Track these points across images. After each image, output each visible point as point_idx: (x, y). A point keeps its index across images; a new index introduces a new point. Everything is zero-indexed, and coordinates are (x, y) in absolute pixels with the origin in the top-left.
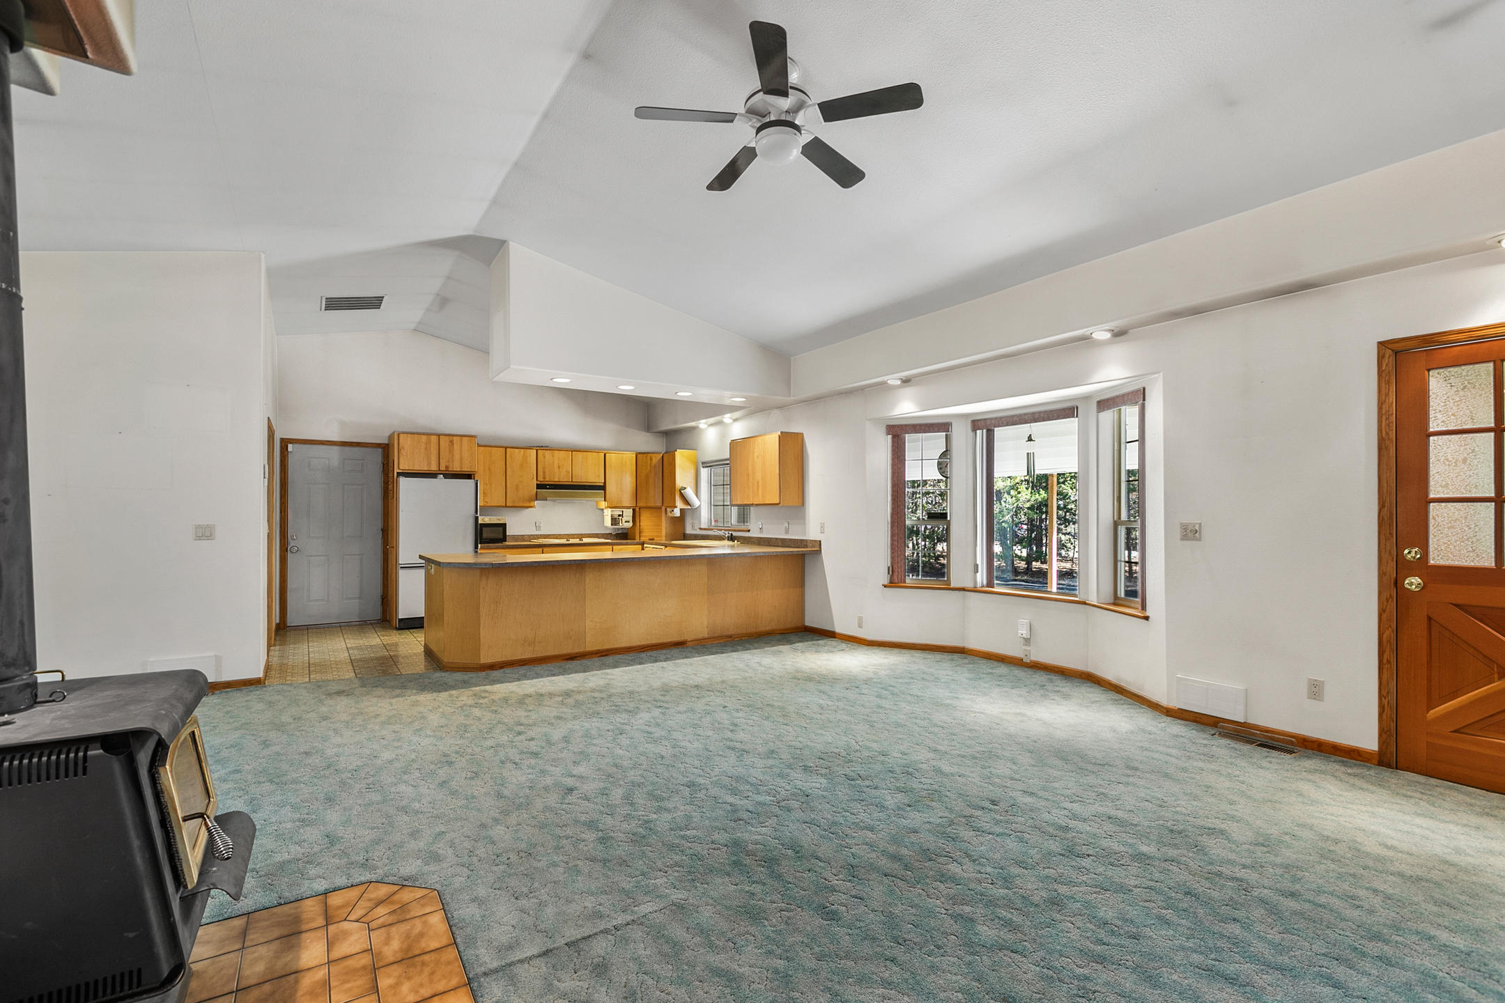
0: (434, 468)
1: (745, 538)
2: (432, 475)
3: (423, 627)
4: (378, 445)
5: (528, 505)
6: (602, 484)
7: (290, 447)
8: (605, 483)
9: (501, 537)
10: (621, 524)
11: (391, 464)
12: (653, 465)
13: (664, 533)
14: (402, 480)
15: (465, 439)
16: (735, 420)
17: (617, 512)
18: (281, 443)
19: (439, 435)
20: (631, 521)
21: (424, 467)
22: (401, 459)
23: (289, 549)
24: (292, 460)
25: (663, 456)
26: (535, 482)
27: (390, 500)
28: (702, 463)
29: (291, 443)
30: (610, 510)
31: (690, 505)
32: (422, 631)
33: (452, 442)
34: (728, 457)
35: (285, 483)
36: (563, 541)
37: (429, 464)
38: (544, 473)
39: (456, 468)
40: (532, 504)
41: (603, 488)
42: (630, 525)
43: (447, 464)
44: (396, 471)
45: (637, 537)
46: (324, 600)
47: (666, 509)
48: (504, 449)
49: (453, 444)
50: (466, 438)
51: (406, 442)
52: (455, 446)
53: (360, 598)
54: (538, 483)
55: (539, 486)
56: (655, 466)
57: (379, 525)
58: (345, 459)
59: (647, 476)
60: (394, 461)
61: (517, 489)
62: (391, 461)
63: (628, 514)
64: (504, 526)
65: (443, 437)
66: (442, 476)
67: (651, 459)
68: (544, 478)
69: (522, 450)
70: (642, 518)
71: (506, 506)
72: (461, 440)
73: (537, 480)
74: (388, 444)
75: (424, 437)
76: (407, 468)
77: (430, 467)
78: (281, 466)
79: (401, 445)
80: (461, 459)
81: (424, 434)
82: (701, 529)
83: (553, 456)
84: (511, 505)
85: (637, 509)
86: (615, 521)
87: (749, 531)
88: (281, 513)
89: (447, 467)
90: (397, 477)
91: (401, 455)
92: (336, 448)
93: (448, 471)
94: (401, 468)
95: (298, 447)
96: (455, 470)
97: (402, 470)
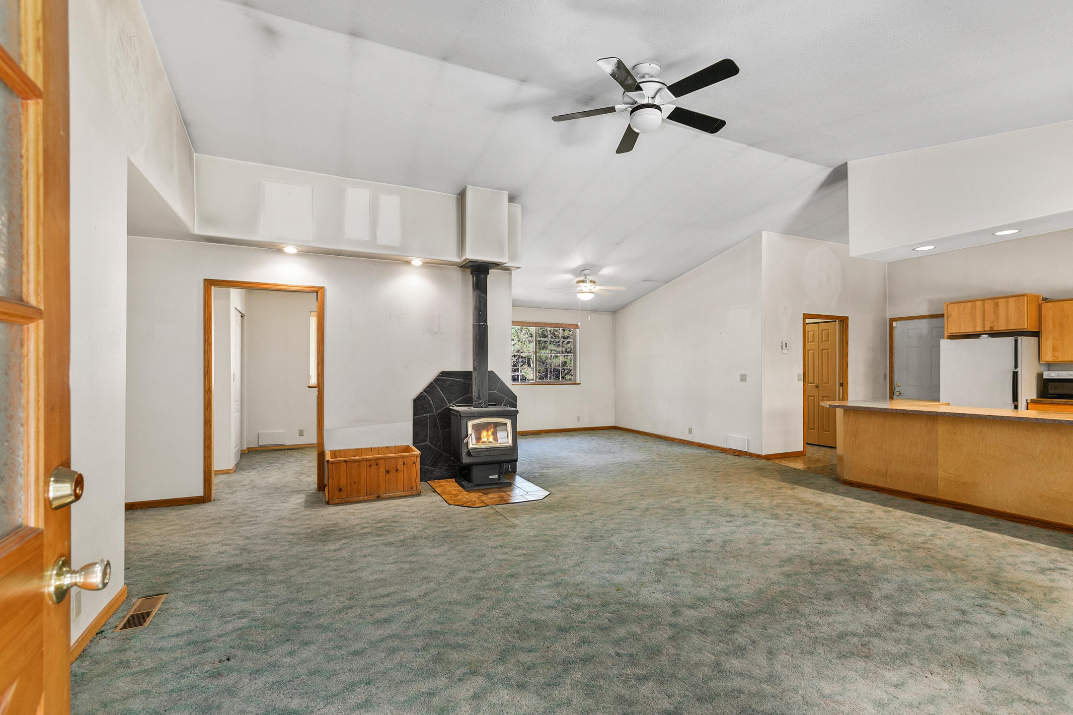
0: (979, 329)
2: (977, 336)
7: (895, 324)
14: (944, 342)
15: (1011, 300)
18: (889, 321)
19: (983, 300)
21: (969, 330)
22: (949, 325)
23: (895, 393)
24: (895, 333)
29: (896, 321)
33: (997, 303)
35: (892, 348)
37: (974, 326)
39: (1000, 327)
43: (992, 325)
44: (946, 334)
49: (998, 306)
50: (1013, 298)
51: (955, 310)
52: (1000, 308)
58: (932, 328)
60: (946, 327)
65: (988, 301)
66: (986, 335)
72: (1008, 302)
75: (970, 304)
76: (954, 332)
77: (976, 329)
78: (890, 336)
79: (951, 314)
80: (1006, 319)
81: (970, 301)
88: (890, 368)
89: (991, 328)
90: (941, 340)
91: (949, 322)
92: (925, 321)
93: (993, 331)
94: (949, 332)
95: (900, 322)
96: (1000, 329)
97: (951, 333)
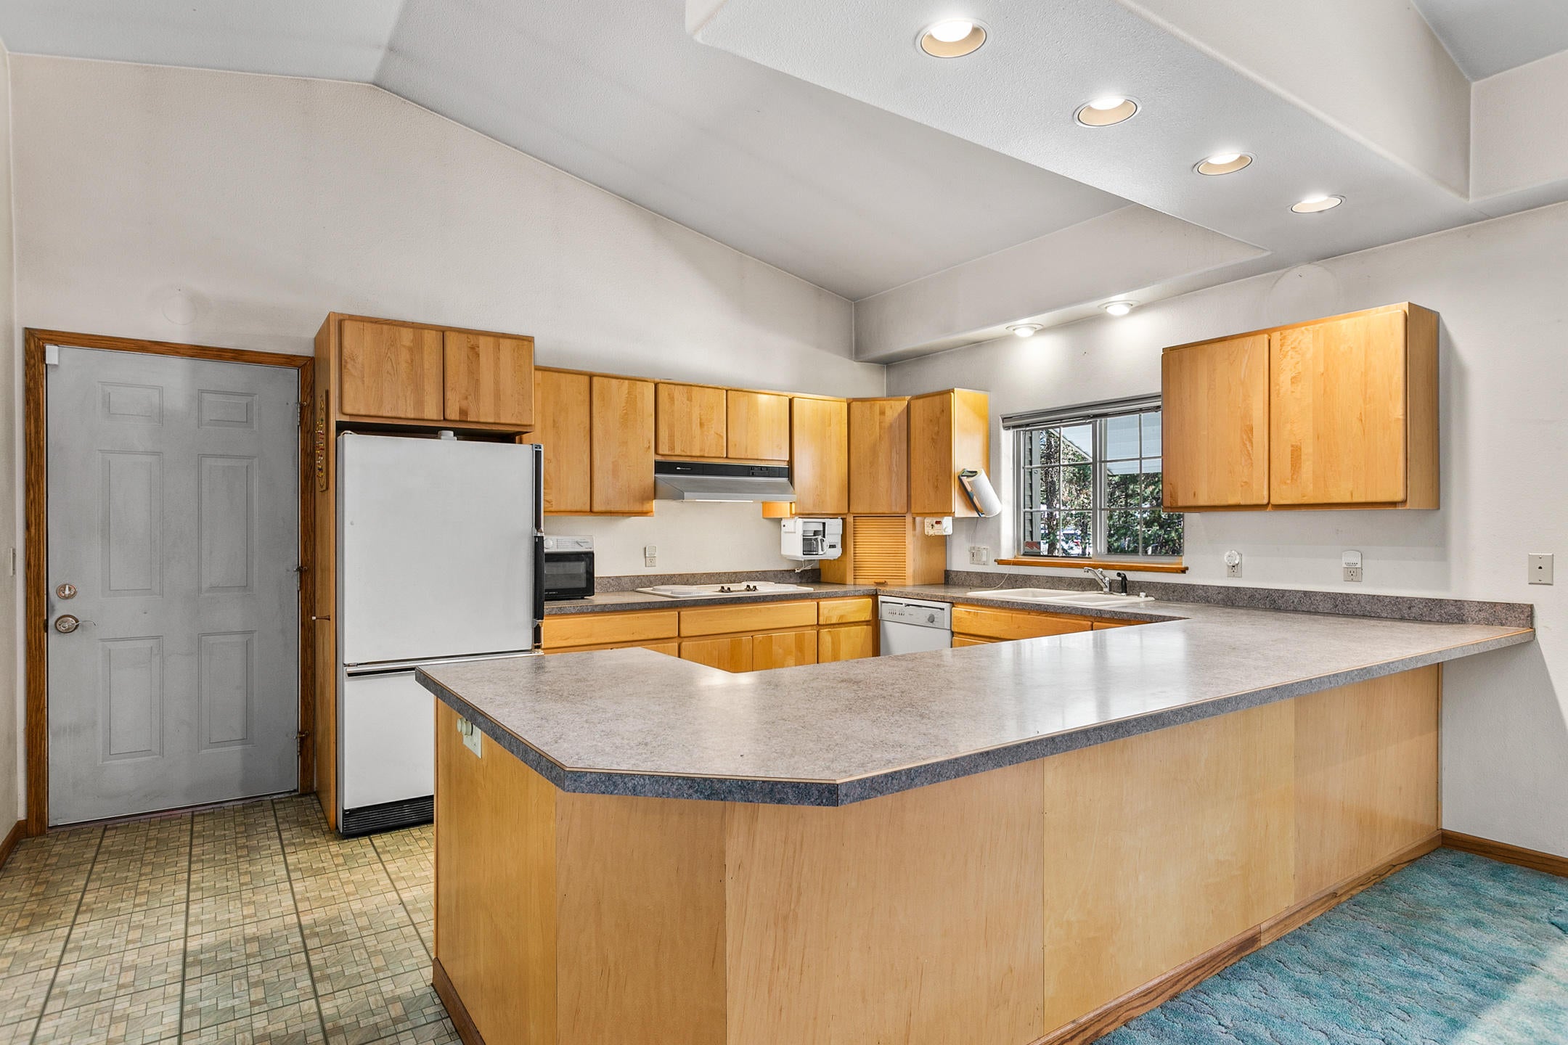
0: (431, 412)
1: (1174, 587)
2: (430, 432)
3: (430, 821)
4: (288, 361)
5: (637, 508)
6: (784, 465)
7: (52, 353)
8: (791, 462)
9: (583, 584)
10: (820, 552)
11: (320, 403)
12: (886, 424)
13: (909, 570)
14: (350, 439)
15: (506, 343)
16: (1138, 309)
17: (815, 525)
18: (27, 341)
19: (442, 331)
20: (839, 546)
21: (404, 411)
22: (347, 386)
23: (51, 622)
24: (58, 391)
25: (908, 406)
26: (652, 458)
27: (318, 493)
28: (1004, 419)
29: (54, 342)
30: (800, 521)
31: (977, 511)
32: (428, 832)
33: (474, 349)
34: (1157, 389)
35: (39, 448)
36: (710, 591)
37: (420, 403)
38: (671, 436)
39: (485, 415)
40: (646, 507)
41: (789, 472)
42: (836, 553)
43: (464, 403)
44: (335, 417)
45: (850, 579)
46: (148, 752)
47: (914, 519)
48: (587, 378)
49: (478, 355)
50: (508, 342)
51: (358, 345)
52: (483, 361)
53: (244, 741)
54: (659, 458)
55: (662, 467)
56: (891, 426)
57: (293, 557)
58: (202, 391)
59: (874, 451)
60: (327, 393)
61: (615, 472)
62: (320, 392)
63: (834, 527)
64: (588, 557)
65: (453, 334)
66: (452, 433)
67: (882, 413)
68: (672, 448)
69: (627, 381)
70: (859, 539)
71: (591, 511)
72: (497, 347)
73: (656, 452)
74: (312, 359)
75: (405, 334)
76: (362, 412)
77: (422, 409)
78: (27, 402)
79: (346, 351)
80: (497, 396)
81: (403, 325)
82: (1000, 562)
83: (690, 399)
84: (603, 508)
85: (850, 519)
86: (809, 545)
87: (1184, 571)
88: (28, 527)
89: (463, 412)
90: (338, 435)
91: (346, 378)
92: (174, 361)
93: (467, 422)
94: (348, 409)
95: (72, 352)
96: (482, 420)
97: (351, 415)
